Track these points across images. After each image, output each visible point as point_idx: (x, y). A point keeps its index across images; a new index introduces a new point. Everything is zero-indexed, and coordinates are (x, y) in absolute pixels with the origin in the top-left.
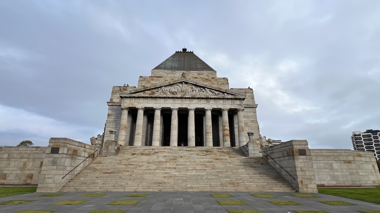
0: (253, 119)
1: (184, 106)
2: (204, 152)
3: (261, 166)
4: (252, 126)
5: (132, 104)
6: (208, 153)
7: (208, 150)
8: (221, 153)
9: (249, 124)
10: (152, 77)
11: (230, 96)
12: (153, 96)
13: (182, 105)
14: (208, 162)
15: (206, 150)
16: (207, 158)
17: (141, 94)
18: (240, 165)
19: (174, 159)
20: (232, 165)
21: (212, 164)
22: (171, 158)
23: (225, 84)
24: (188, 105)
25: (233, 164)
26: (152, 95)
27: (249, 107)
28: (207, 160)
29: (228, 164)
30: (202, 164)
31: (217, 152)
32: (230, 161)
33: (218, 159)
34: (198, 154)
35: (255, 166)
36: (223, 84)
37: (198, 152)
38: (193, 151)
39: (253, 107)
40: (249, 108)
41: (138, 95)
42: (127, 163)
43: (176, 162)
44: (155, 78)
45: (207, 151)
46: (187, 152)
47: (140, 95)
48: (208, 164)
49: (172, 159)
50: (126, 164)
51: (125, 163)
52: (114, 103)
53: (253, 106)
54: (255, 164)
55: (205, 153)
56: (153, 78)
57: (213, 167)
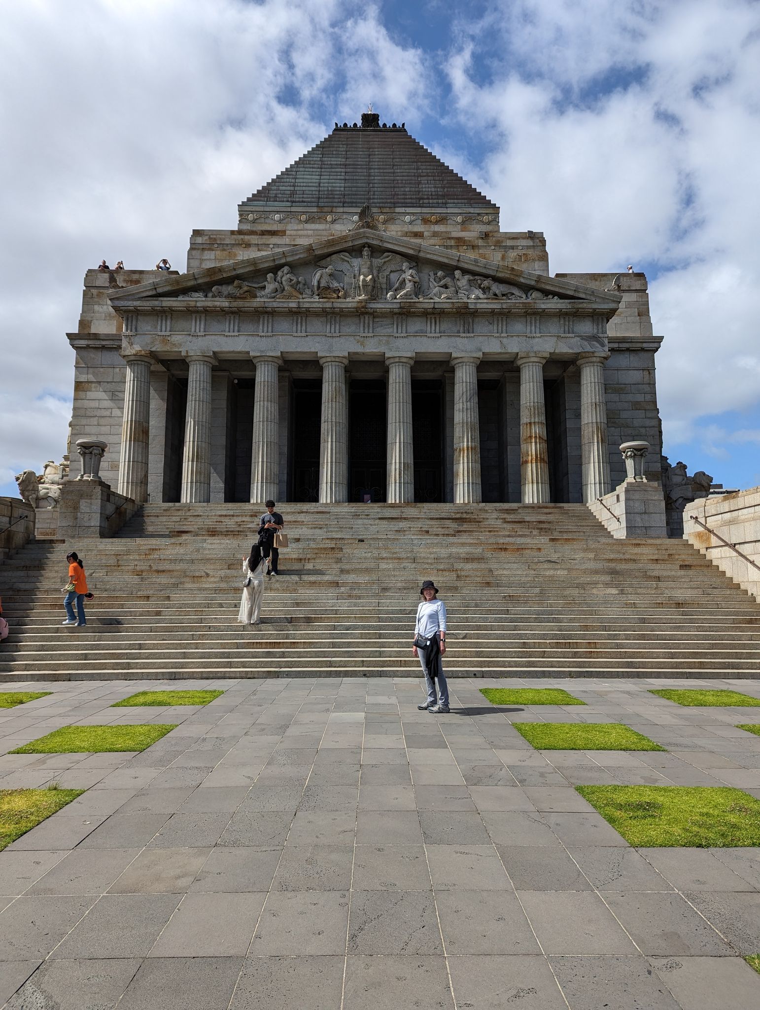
0: (640, 398)
1: (371, 347)
2: (448, 522)
3: (682, 572)
4: (636, 423)
5: (165, 340)
6: (465, 526)
7: (465, 516)
8: (515, 526)
9: (624, 415)
10: (240, 232)
11: (554, 304)
12: (247, 305)
13: (362, 344)
14: (468, 559)
15: (458, 516)
16: (463, 544)
17: (198, 300)
18: (596, 572)
19: (332, 548)
20: (566, 572)
21: (483, 566)
22: (321, 546)
23: (534, 260)
24: (388, 343)
25: (568, 566)
26: (239, 303)
27: (628, 350)
28: (463, 551)
29: (546, 566)
30: (442, 567)
31: (499, 522)
32: (554, 557)
33: (506, 549)
34: (427, 532)
35: (656, 573)
36: (524, 258)
37: (426, 525)
38: (405, 519)
39: (643, 350)
40: (627, 355)
41: (184, 304)
42: (143, 568)
43: (339, 561)
44: (254, 239)
45: (461, 520)
46: (385, 522)
47: (193, 304)
48: (469, 566)
49: (325, 549)
50: (142, 571)
51: (138, 568)
52: (96, 337)
53: (645, 345)
54: (658, 566)
55: (454, 525)
56: (247, 238)
57: (488, 580)
